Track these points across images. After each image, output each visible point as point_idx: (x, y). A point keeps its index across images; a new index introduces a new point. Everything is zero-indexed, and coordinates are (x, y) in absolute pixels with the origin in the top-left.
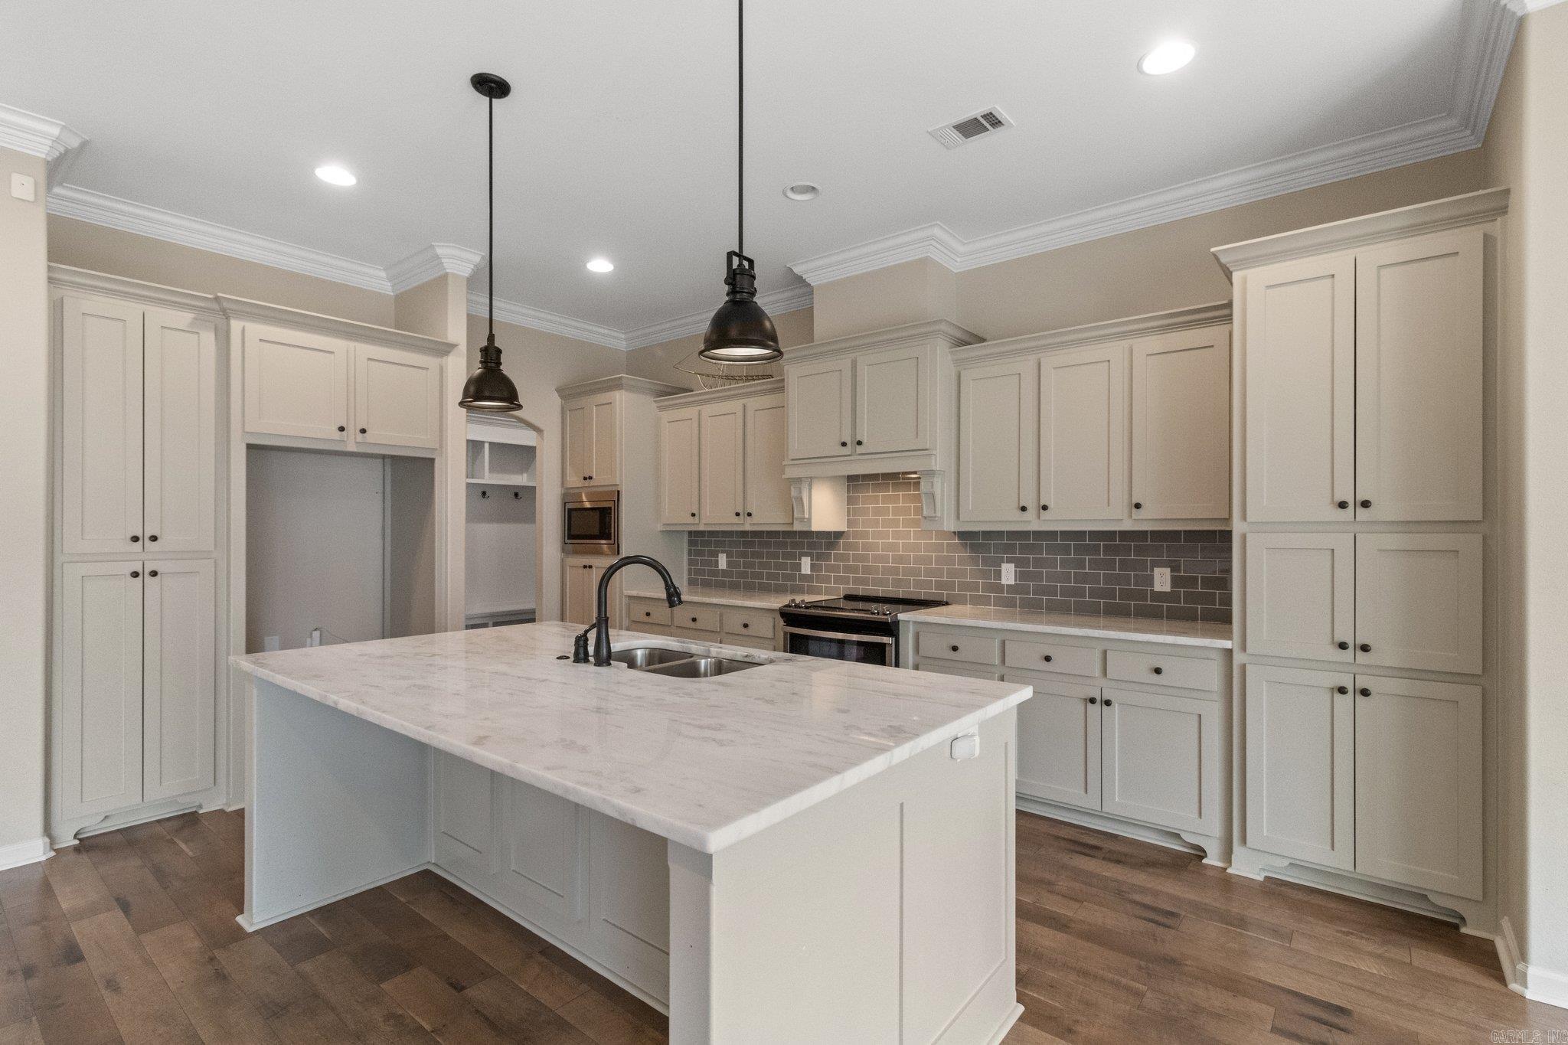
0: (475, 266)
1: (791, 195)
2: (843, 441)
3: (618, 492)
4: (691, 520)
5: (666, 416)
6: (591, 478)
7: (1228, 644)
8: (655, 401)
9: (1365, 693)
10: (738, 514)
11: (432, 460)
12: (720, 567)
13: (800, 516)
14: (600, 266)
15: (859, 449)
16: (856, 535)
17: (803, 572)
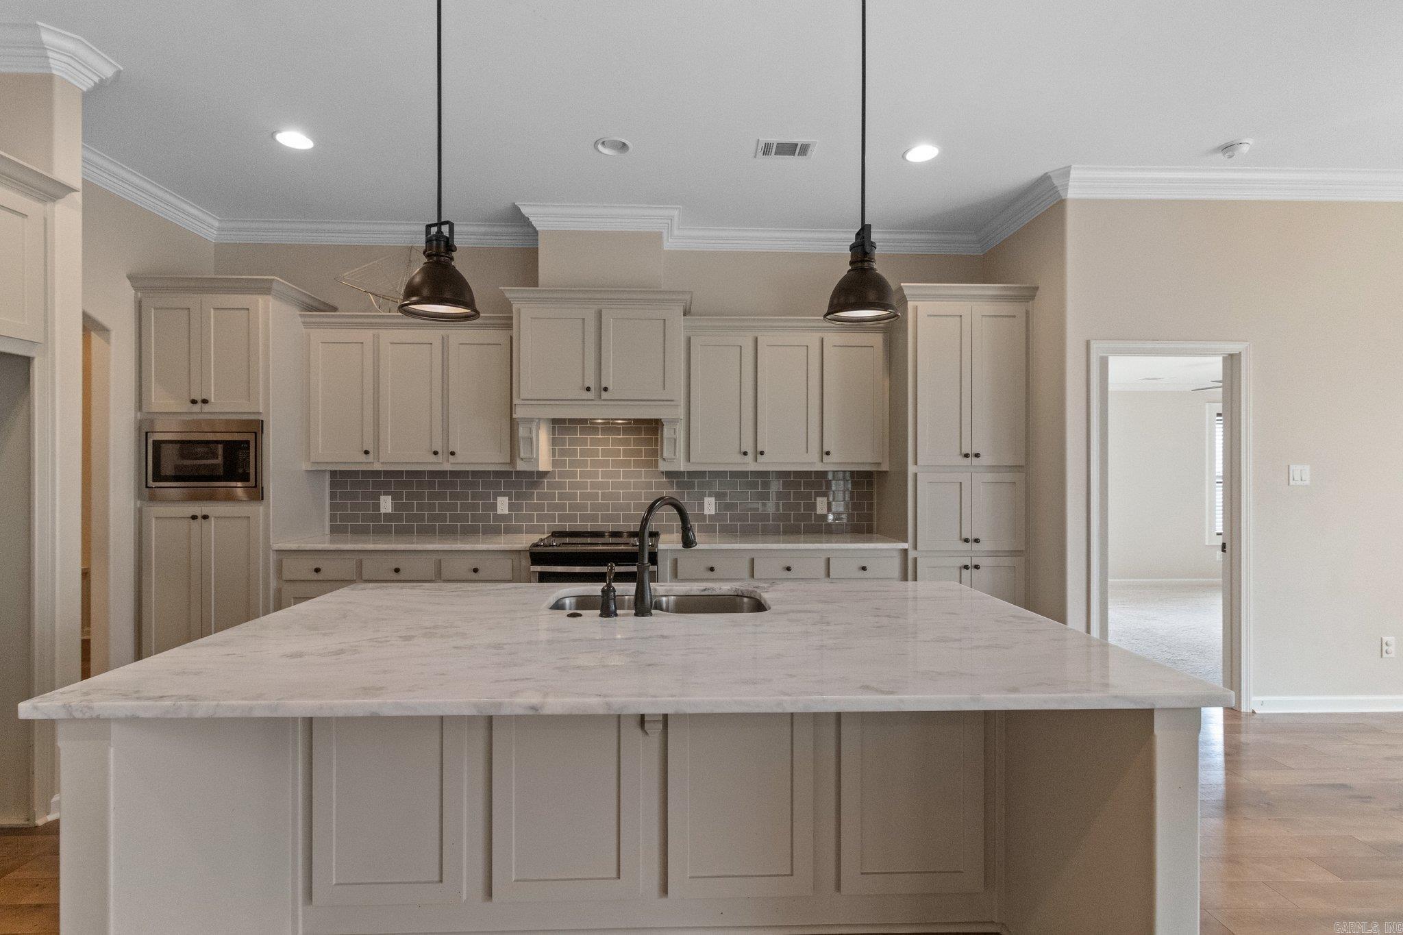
0: (101, 80)
1: (600, 147)
2: (586, 386)
3: (262, 421)
4: (363, 458)
5: (317, 335)
6: (205, 401)
7: (905, 546)
8: (300, 315)
9: (977, 567)
10: (436, 453)
11: (28, 361)
12: (383, 511)
13: (528, 456)
14: (295, 139)
15: (604, 395)
16: (562, 475)
17: (499, 512)
